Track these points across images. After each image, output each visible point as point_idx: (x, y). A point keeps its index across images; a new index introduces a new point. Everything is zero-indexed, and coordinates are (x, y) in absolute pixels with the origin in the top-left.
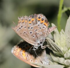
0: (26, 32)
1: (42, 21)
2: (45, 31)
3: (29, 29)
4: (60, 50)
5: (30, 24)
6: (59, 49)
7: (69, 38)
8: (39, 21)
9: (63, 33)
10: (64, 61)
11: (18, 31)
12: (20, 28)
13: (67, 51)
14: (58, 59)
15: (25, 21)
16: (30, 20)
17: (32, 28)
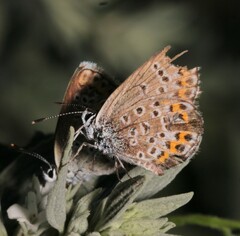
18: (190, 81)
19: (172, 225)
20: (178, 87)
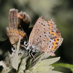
0: (40, 31)
1: (56, 44)
2: (46, 50)
3: (43, 34)
4: (33, 66)
5: (49, 33)
6: (35, 64)
8: (55, 40)
9: (50, 69)
10: (22, 70)
11: (39, 23)
12: (42, 24)
15: (51, 27)
16: (53, 31)
17: (46, 36)
18: (52, 24)
19: (53, 68)
20: (49, 26)
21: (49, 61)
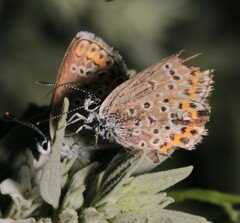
4: (107, 193)
7: (147, 220)
9: (162, 203)
13: (106, 215)
14: (77, 189)
21: (157, 179)
